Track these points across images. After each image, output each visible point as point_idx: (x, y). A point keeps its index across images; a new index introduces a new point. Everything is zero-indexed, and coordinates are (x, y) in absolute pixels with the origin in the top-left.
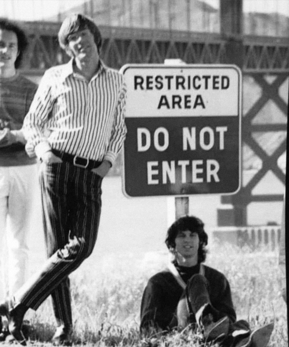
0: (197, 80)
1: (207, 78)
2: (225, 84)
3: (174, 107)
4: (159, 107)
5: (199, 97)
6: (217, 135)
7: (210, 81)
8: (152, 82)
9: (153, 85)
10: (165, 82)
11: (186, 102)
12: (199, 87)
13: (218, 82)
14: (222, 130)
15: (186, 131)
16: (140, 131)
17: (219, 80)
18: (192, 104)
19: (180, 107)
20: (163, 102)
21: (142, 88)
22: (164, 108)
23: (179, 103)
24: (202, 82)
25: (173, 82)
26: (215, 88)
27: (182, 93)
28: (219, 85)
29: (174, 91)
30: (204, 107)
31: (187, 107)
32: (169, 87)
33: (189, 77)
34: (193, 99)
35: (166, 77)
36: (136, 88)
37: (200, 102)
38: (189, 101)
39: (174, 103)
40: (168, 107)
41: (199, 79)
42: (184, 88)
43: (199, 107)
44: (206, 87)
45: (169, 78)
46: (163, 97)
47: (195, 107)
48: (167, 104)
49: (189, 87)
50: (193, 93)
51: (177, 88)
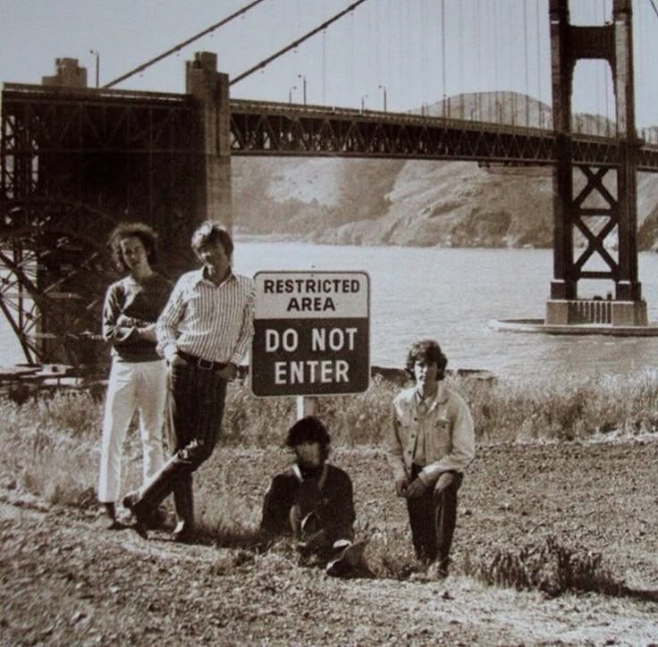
0: (327, 284)
1: (336, 282)
2: (355, 288)
3: (303, 309)
4: (289, 309)
5: (329, 299)
6: (347, 336)
7: (340, 286)
8: (282, 286)
9: (283, 289)
10: (296, 286)
11: (316, 304)
12: (329, 290)
13: (348, 286)
14: (352, 331)
15: (315, 332)
16: (269, 332)
17: (350, 284)
18: (322, 306)
19: (310, 309)
20: (293, 304)
21: (272, 291)
22: (293, 310)
23: (308, 305)
24: (333, 286)
25: (303, 285)
26: (344, 291)
27: (312, 295)
28: (349, 289)
29: (304, 294)
30: (333, 309)
31: (317, 309)
32: (299, 290)
33: (319, 282)
34: (323, 302)
35: (297, 281)
36: (266, 291)
37: (330, 304)
38: (319, 304)
39: (304, 305)
40: (298, 309)
41: (330, 283)
42: (314, 290)
43: (329, 310)
44: (336, 290)
45: (299, 282)
46: (294, 300)
47: (325, 309)
48: (297, 306)
49: (319, 291)
50: (323, 296)
51: (307, 291)
